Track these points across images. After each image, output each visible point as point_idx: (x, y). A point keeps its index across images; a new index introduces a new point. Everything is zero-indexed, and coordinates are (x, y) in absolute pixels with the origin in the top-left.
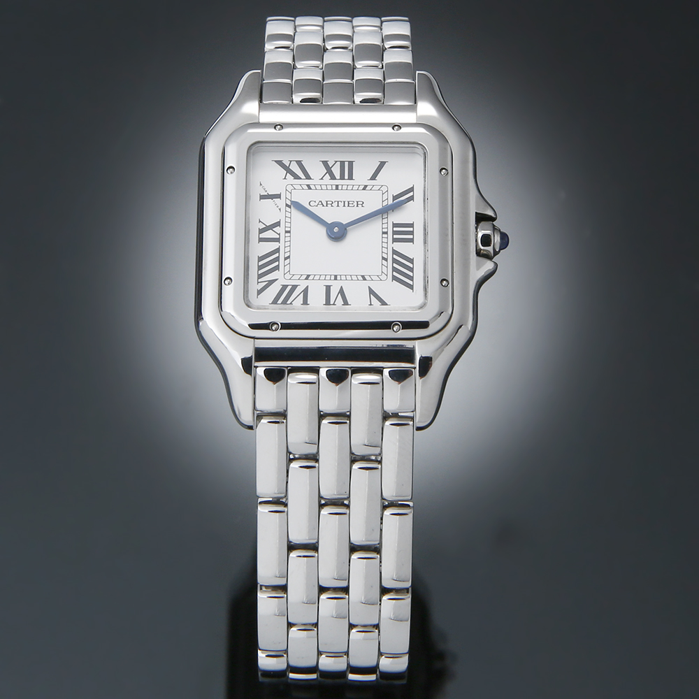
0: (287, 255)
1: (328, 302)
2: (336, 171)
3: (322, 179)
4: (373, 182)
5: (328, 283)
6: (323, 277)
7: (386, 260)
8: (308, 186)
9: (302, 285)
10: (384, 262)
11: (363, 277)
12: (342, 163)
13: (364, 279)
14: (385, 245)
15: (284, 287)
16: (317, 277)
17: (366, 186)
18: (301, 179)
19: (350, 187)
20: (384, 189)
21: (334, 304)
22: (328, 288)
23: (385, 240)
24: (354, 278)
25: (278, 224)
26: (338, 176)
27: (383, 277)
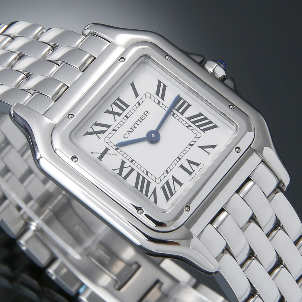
0: (145, 172)
1: (190, 173)
2: (116, 109)
3: (115, 120)
4: (139, 98)
5: (179, 164)
6: (173, 165)
7: (190, 126)
8: (114, 130)
9: (169, 178)
10: (190, 128)
11: (190, 145)
12: (115, 103)
13: (192, 145)
14: (181, 120)
15: (163, 188)
16: (171, 167)
17: (139, 103)
18: (106, 130)
19: (132, 111)
20: (148, 95)
21: (194, 171)
22: (182, 167)
23: (178, 118)
24: (187, 149)
25: (123, 163)
26: (121, 111)
27: (198, 135)
